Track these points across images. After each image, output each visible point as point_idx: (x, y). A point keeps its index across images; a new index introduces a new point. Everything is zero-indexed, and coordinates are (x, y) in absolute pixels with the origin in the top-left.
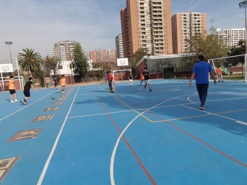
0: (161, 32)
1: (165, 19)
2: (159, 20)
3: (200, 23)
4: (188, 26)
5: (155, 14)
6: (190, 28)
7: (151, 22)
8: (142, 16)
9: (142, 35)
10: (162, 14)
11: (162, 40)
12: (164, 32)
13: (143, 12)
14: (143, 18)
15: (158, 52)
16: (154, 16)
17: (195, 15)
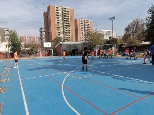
0: (69, 28)
1: (71, 21)
2: (68, 21)
3: (90, 25)
4: (83, 26)
5: (65, 17)
6: (85, 28)
7: (63, 22)
8: (57, 18)
9: (57, 29)
10: (69, 18)
11: (69, 33)
12: (70, 28)
13: (58, 15)
14: (58, 19)
15: (67, 40)
16: (65, 18)
17: (87, 21)
